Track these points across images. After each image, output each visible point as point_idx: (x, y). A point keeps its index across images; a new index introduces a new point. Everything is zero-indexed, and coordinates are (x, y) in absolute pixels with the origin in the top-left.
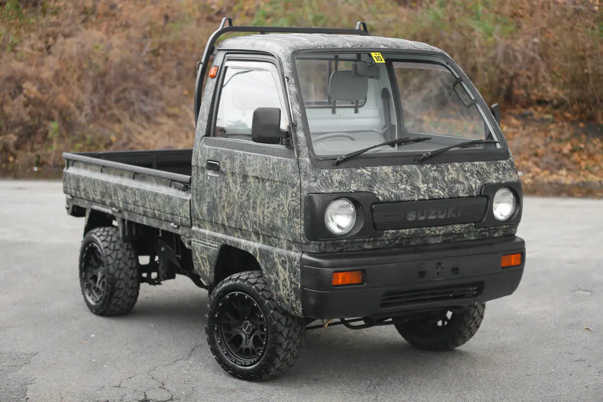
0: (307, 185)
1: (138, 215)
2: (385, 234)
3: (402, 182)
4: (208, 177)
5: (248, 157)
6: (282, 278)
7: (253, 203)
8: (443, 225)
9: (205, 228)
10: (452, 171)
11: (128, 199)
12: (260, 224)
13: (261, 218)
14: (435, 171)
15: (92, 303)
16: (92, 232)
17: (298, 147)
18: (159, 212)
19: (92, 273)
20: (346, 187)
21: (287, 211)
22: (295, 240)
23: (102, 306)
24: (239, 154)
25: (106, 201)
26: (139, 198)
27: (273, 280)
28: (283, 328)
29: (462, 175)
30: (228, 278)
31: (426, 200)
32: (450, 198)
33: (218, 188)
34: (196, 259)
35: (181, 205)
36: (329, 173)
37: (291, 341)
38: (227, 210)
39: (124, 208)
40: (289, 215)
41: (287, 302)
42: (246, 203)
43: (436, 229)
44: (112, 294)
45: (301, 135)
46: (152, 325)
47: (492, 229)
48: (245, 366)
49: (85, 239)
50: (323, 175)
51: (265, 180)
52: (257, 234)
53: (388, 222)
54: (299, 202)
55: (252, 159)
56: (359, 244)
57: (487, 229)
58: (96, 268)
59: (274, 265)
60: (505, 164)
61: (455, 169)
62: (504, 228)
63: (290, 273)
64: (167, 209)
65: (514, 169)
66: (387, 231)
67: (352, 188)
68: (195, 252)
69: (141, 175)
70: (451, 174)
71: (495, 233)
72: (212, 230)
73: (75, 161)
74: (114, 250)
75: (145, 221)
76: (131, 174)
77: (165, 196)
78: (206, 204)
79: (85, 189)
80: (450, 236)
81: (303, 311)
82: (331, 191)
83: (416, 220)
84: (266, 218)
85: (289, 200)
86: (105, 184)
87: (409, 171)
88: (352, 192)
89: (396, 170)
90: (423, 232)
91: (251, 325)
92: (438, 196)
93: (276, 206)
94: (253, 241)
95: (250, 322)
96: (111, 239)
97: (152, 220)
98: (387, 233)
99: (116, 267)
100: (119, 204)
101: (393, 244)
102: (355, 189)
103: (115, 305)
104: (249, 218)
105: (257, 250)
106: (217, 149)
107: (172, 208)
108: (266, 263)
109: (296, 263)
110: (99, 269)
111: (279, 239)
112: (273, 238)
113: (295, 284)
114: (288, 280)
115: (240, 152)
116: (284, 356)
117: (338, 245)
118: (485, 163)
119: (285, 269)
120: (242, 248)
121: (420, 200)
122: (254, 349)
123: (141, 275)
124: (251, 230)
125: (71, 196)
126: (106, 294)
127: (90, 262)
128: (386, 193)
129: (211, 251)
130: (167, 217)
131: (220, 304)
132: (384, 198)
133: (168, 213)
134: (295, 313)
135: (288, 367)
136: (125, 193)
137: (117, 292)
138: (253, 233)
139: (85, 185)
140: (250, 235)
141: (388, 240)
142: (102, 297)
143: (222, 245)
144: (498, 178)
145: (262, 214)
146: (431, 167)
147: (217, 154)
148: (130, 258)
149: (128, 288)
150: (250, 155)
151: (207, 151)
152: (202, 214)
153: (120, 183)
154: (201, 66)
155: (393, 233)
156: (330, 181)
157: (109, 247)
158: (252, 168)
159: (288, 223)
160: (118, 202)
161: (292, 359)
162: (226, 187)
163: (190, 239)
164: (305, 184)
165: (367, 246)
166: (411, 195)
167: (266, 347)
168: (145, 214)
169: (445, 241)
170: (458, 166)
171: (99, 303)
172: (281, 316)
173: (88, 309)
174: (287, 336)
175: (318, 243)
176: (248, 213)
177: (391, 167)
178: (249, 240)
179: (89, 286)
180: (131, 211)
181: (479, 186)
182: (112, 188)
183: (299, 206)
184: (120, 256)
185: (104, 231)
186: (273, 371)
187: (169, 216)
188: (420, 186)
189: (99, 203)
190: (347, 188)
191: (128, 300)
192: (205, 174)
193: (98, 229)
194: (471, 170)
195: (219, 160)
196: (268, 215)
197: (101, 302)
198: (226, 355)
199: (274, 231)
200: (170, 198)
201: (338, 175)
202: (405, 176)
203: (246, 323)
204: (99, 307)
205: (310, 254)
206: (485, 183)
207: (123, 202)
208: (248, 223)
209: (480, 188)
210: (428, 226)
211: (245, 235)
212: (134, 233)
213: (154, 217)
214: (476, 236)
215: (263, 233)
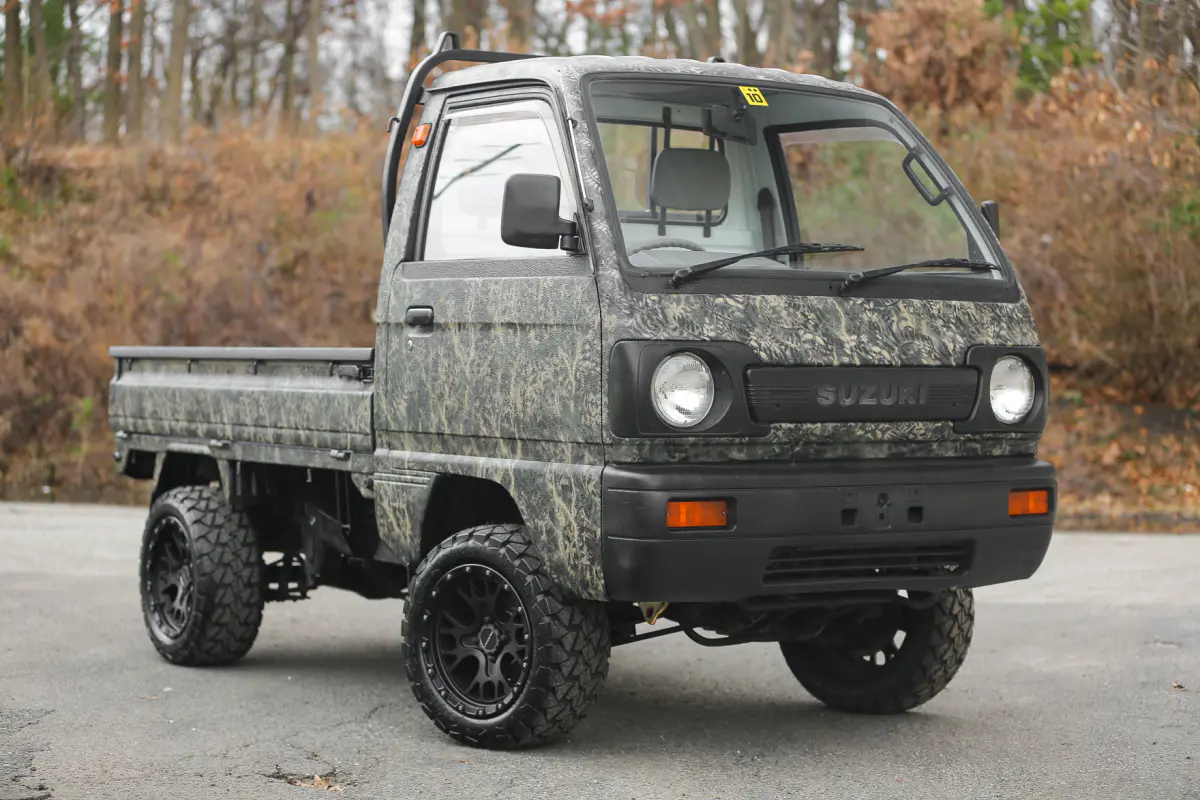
0: (613, 325)
1: (263, 448)
2: (772, 431)
3: (807, 328)
4: (410, 342)
5: (492, 287)
6: (562, 521)
7: (503, 378)
8: (890, 421)
9: (403, 448)
10: (907, 314)
11: (242, 416)
12: (517, 420)
13: (519, 406)
14: (872, 311)
15: (166, 640)
16: (168, 496)
17: (595, 251)
18: (307, 432)
19: (166, 581)
20: (693, 330)
21: (574, 383)
22: (589, 441)
23: (186, 644)
24: (473, 284)
25: (197, 428)
26: (266, 411)
27: (544, 530)
28: (563, 631)
29: (927, 324)
30: (450, 538)
31: (855, 365)
32: (904, 366)
33: (430, 360)
34: (384, 515)
35: (354, 409)
36: (660, 302)
37: (581, 661)
38: (448, 402)
39: (234, 437)
40: (578, 390)
41: (572, 572)
42: (488, 379)
43: (877, 428)
44: (207, 614)
45: (601, 226)
46: (289, 678)
47: (988, 439)
48: (486, 717)
49: (154, 511)
50: (647, 304)
51: (528, 327)
52: (511, 440)
53: (778, 406)
54: (599, 360)
55: (501, 288)
56: (720, 449)
57: (977, 437)
58: (176, 569)
59: (547, 498)
60: (1013, 311)
61: (911, 310)
62: (1012, 439)
63: (579, 508)
64: (324, 423)
65: (1030, 322)
66: (777, 425)
67: (705, 332)
68: (382, 499)
69: (269, 364)
70: (905, 319)
71: (994, 446)
72: (415, 449)
73: (135, 360)
74: (213, 526)
75: (277, 457)
76: (249, 366)
77: (320, 396)
78: (406, 397)
79: (155, 412)
80: (905, 446)
81: (606, 586)
82: (663, 335)
83: (836, 405)
84: (529, 404)
85: (578, 360)
86: (196, 396)
87: (821, 307)
88: (704, 340)
89: (795, 304)
90: (850, 432)
91: (497, 633)
92: (880, 360)
93: (550, 376)
94: (502, 457)
95: (496, 627)
96: (207, 506)
97: (292, 452)
98: (777, 429)
99: (216, 560)
100: (224, 430)
101: (790, 453)
102: (712, 334)
103: (213, 639)
104: (493, 408)
105: (511, 473)
106: (428, 282)
107: (334, 419)
108: (529, 498)
109: (591, 487)
110: (182, 571)
111: (557, 442)
112: (543, 444)
113: (588, 530)
114: (575, 525)
115: (477, 279)
116: (565, 691)
117: (678, 447)
118: (972, 305)
119: (568, 502)
120: (479, 476)
121: (842, 365)
122: (504, 681)
123: (267, 585)
124: (498, 434)
125: (125, 432)
126: (196, 617)
127: (163, 558)
128: (775, 347)
129: (414, 492)
130: (325, 439)
131: (434, 593)
132: (770, 356)
133: (325, 431)
134: (590, 595)
135: (574, 717)
136: (237, 406)
137: (219, 611)
138: (501, 440)
139: (154, 405)
140: (496, 443)
141: (780, 444)
142: (186, 625)
143: (437, 477)
144: (998, 336)
145: (519, 398)
146: (863, 303)
147: (429, 292)
148: (244, 544)
149: (240, 606)
150: (496, 283)
151: (408, 288)
152: (395, 419)
153: (225, 388)
154: (396, 126)
155: (790, 428)
156: (661, 316)
157: (203, 520)
158: (500, 307)
159: (576, 406)
160: (221, 426)
161: (581, 699)
162: (447, 356)
163: (370, 477)
164: (611, 321)
165: (735, 455)
166: (825, 355)
167: (528, 673)
168: (278, 441)
169: (893, 455)
170: (919, 305)
171: (179, 640)
172: (560, 606)
173: (158, 654)
174: (572, 649)
175: (637, 441)
176: (492, 400)
177: (784, 298)
178: (494, 456)
179: (159, 608)
180: (249, 440)
181: (961, 348)
182: (209, 399)
183: (598, 369)
184: (225, 538)
185: (192, 491)
186: (542, 725)
187: (328, 436)
188: (842, 338)
189: (182, 436)
190: (697, 333)
191: (240, 631)
192: (404, 337)
193: (180, 489)
194: (944, 315)
195: (432, 304)
196: (534, 395)
197: (185, 635)
198: (445, 697)
199: (545, 427)
200: (329, 399)
201: (677, 307)
202: (812, 316)
203: (485, 630)
204: (180, 646)
205: (620, 465)
206: (973, 342)
207: (234, 425)
208: (492, 419)
209: (963, 351)
210: (860, 421)
211: (485, 445)
212: (254, 491)
213: (297, 442)
214: (956, 451)
215: (524, 436)
